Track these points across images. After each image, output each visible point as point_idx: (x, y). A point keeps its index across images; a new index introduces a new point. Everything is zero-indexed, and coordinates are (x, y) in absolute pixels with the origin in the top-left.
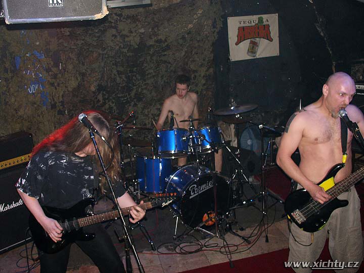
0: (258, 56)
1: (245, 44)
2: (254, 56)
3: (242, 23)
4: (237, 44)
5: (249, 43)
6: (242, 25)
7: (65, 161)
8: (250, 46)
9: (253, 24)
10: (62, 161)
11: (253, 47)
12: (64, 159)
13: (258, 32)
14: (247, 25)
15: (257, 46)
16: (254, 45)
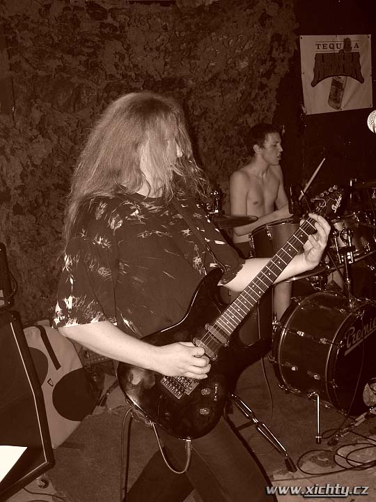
0: (343, 109)
1: (326, 85)
2: (338, 108)
3: (321, 47)
4: (314, 84)
5: (331, 82)
6: (321, 51)
7: (137, 212)
8: (332, 89)
9: (337, 51)
10: (133, 214)
11: (336, 92)
12: (135, 210)
13: (344, 65)
14: (329, 51)
15: (343, 90)
16: (338, 89)
